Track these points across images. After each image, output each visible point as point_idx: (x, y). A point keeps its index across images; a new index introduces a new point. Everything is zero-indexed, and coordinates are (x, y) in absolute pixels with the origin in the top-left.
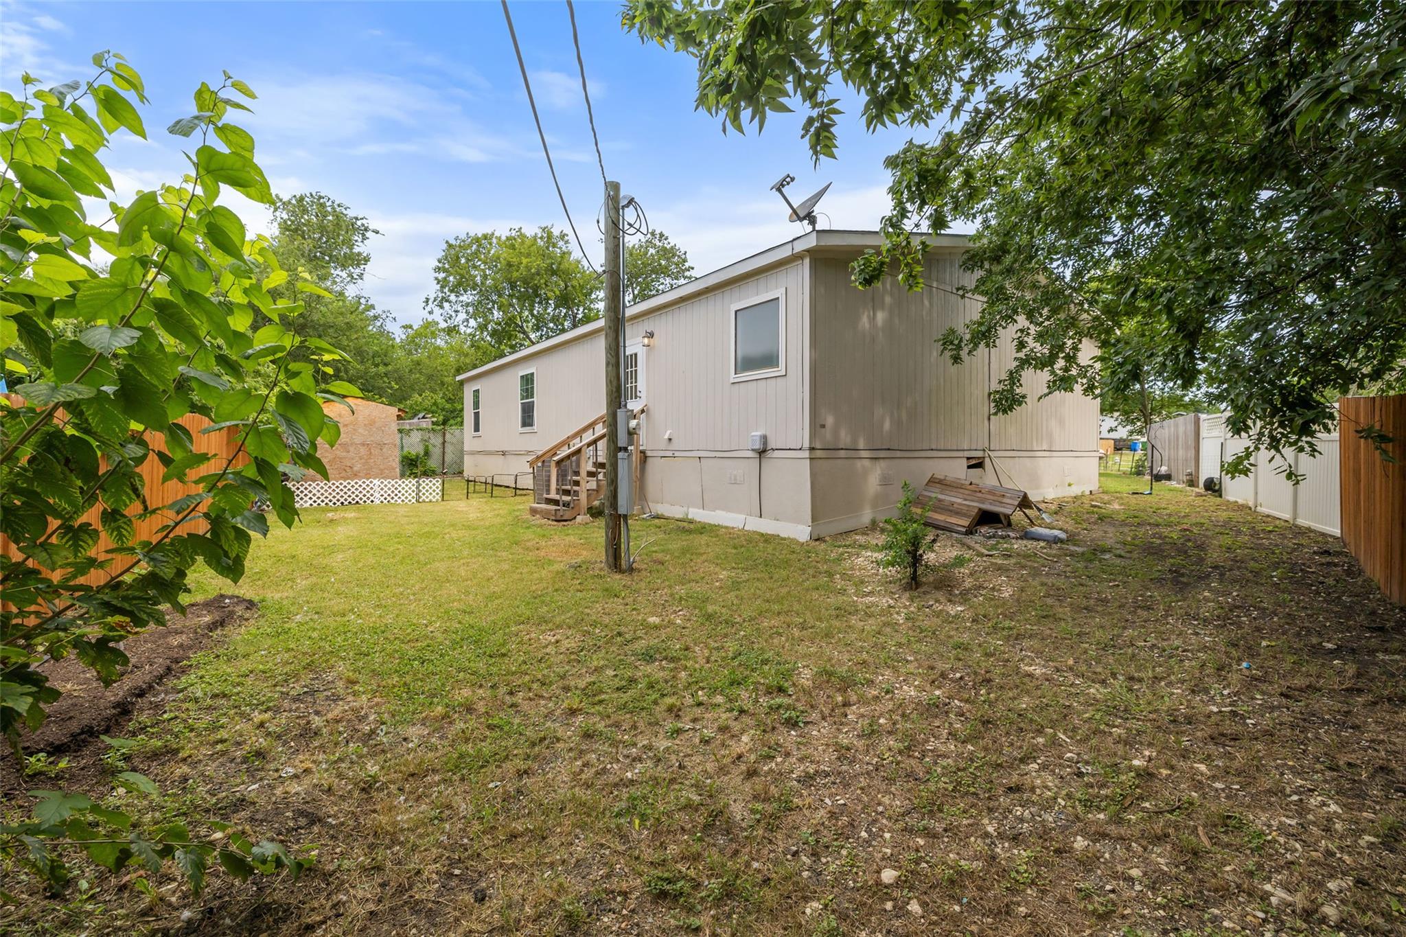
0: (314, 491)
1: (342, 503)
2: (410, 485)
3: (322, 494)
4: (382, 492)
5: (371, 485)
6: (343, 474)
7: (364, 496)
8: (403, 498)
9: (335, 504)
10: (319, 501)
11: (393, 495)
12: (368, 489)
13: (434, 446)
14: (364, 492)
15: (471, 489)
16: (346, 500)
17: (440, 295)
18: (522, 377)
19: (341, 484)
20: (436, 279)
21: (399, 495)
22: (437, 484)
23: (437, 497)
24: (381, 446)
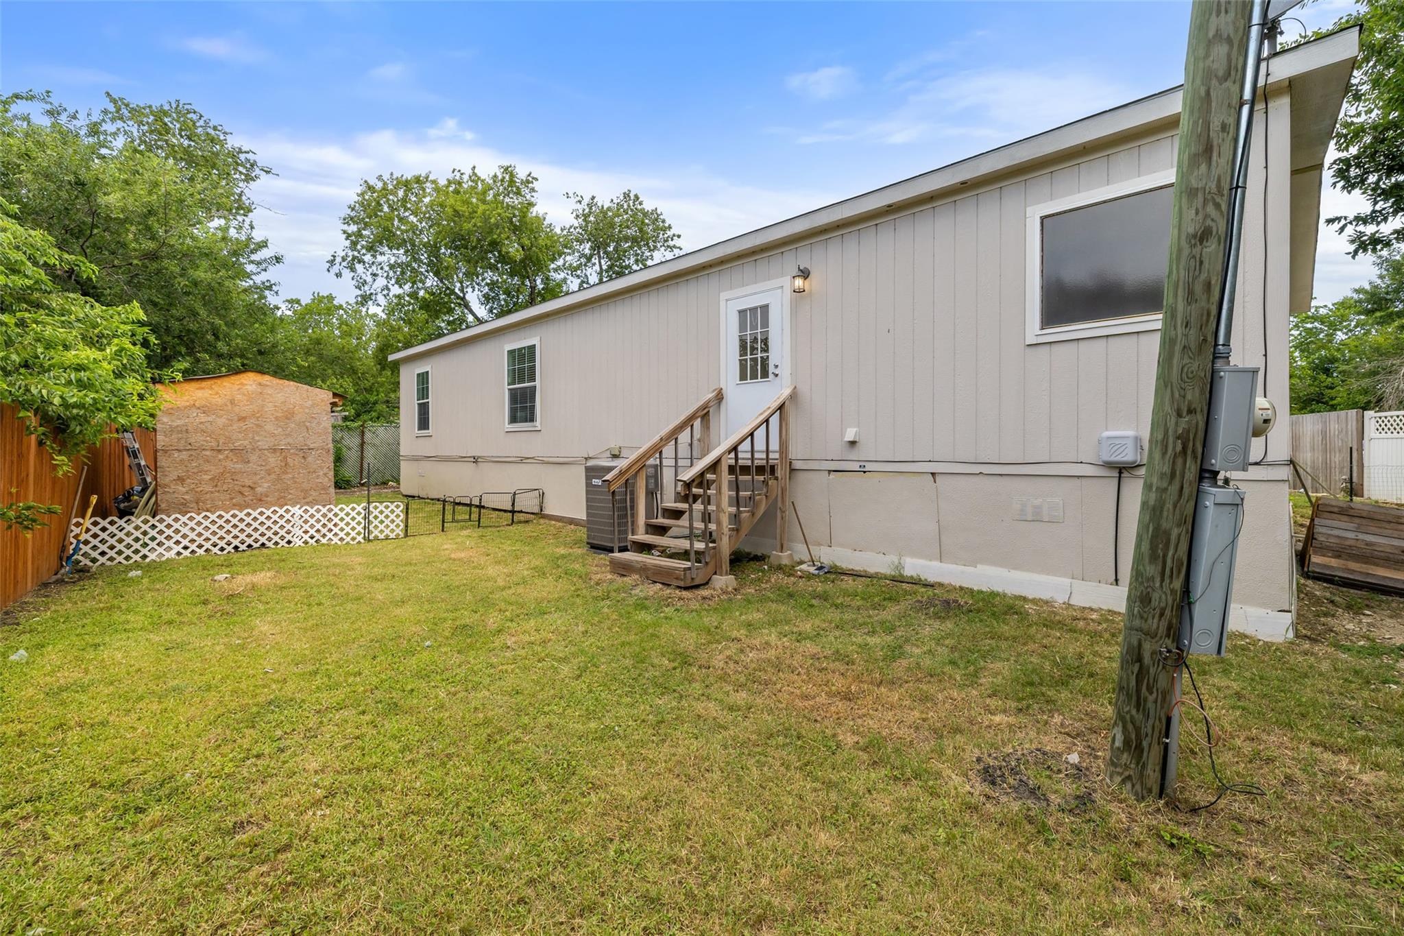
0: (185, 530)
1: (236, 548)
2: (353, 514)
3: (200, 535)
4: (306, 527)
5: (288, 516)
6: (238, 499)
7: (276, 533)
8: (342, 535)
9: (222, 549)
10: (193, 547)
11: (324, 531)
12: (282, 522)
13: (349, 449)
14: (276, 528)
15: (449, 517)
16: (243, 542)
17: (350, 254)
18: (511, 352)
19: (234, 516)
20: (345, 232)
21: (336, 530)
22: (398, 511)
23: (398, 531)
24: (304, 451)
